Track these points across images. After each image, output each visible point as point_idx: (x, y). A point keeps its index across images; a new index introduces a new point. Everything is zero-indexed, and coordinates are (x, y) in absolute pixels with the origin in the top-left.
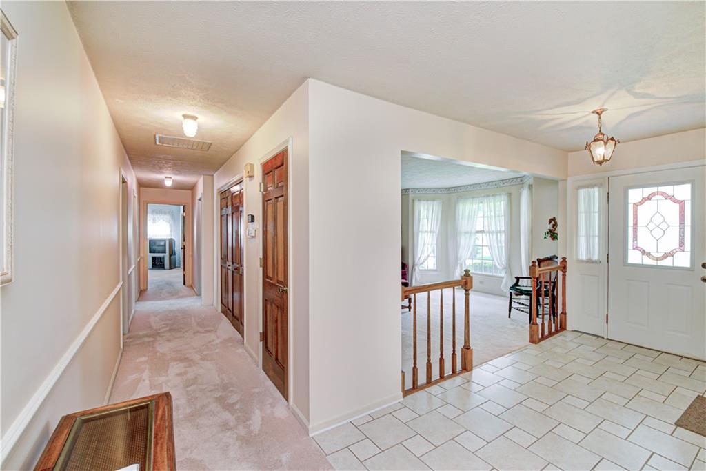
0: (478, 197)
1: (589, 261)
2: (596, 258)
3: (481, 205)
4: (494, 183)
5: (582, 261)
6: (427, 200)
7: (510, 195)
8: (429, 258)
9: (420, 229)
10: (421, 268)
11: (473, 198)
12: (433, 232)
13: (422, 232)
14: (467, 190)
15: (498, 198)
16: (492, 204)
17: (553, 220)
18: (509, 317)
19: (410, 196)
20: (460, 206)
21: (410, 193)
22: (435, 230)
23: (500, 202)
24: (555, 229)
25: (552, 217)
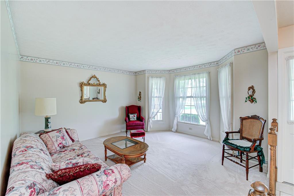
3: (190, 80)
6: (157, 78)
8: (158, 113)
9: (153, 96)
10: (153, 120)
12: (160, 97)
13: (154, 97)
14: (181, 71)
19: (146, 75)
20: (177, 82)
21: (146, 73)
22: (161, 96)
23: (203, 78)
25: (250, 86)
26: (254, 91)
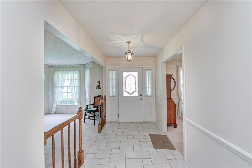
0: (65, 71)
1: (113, 96)
2: (115, 95)
4: (73, 66)
5: (111, 96)
7: (80, 71)
11: (63, 71)
15: (75, 72)
16: (72, 75)
17: (99, 82)
18: (85, 123)
24: (100, 85)
26: (100, 84)
